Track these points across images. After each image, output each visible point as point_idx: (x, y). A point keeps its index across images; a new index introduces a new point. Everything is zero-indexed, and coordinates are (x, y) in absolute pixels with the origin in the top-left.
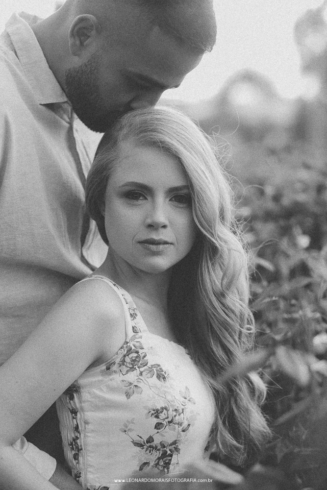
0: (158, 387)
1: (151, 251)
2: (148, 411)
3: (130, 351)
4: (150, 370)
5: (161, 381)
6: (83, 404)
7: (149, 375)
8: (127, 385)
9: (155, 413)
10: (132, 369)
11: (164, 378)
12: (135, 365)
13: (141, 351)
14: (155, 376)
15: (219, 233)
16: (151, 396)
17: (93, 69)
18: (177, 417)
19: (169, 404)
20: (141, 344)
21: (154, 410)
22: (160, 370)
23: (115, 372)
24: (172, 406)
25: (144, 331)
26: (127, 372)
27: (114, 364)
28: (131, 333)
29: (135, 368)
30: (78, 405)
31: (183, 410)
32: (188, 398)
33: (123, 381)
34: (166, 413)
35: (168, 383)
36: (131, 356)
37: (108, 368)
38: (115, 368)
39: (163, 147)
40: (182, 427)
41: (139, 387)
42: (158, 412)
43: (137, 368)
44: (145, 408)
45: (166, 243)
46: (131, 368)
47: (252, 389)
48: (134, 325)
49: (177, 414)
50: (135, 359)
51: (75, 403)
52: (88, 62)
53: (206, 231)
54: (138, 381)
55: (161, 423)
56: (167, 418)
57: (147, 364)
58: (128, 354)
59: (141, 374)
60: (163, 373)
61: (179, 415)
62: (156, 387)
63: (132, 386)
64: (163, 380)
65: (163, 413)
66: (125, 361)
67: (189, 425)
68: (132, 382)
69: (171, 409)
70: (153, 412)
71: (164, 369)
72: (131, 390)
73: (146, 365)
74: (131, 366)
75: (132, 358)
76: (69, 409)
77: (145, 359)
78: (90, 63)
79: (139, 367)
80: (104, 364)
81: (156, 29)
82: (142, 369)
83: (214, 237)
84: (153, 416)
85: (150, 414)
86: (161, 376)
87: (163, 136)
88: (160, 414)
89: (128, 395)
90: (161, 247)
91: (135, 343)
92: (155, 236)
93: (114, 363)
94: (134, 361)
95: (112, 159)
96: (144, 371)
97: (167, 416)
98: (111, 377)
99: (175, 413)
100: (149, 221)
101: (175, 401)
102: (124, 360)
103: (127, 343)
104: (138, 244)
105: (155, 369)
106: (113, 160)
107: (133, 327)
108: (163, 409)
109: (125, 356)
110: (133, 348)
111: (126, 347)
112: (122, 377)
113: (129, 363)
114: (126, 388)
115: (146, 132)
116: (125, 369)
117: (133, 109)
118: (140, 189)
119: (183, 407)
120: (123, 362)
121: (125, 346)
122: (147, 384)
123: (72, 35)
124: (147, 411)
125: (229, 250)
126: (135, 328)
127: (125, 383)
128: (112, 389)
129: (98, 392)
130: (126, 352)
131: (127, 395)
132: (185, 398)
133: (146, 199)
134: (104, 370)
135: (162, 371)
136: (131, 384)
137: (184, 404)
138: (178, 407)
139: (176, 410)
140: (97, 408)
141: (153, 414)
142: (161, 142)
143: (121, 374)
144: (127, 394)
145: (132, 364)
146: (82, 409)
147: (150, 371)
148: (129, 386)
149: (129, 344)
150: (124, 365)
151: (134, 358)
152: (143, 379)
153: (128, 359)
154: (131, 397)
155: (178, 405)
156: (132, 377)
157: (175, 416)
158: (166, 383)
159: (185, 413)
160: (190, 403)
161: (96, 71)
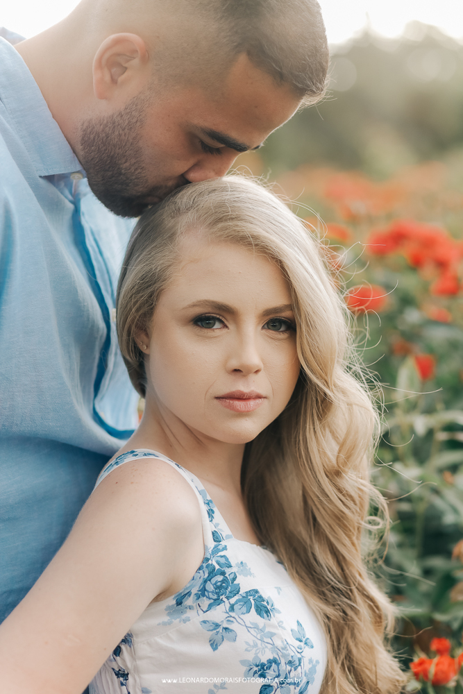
0: (260, 628)
1: (237, 411)
2: (248, 668)
3: (212, 573)
4: (245, 601)
5: (264, 618)
6: (139, 662)
7: (244, 609)
8: (211, 628)
9: (260, 670)
10: (217, 601)
11: (267, 612)
12: (222, 595)
13: (228, 571)
14: (253, 610)
15: (336, 380)
16: (252, 644)
17: (134, 120)
18: (292, 674)
19: (280, 654)
20: (227, 559)
21: (257, 666)
22: (259, 600)
23: (190, 608)
24: (284, 656)
25: (228, 537)
26: (210, 606)
27: (190, 596)
28: (211, 544)
29: (222, 600)
30: (129, 664)
31: (300, 660)
32: (304, 640)
33: (204, 622)
34: (276, 670)
35: (274, 621)
36: (214, 580)
37: (179, 603)
38: (189, 601)
39: (256, 245)
40: (299, 688)
41: (231, 631)
42: (263, 668)
43: (225, 599)
44: (243, 662)
45: (259, 397)
46: (215, 600)
47: (378, 617)
48: (214, 529)
49: (293, 669)
50: (221, 585)
51: (124, 660)
52: (126, 109)
53: (318, 378)
54: (228, 621)
55: (269, 686)
56: (278, 676)
57: (239, 591)
58: (210, 577)
59: (232, 608)
60: (265, 603)
61: (295, 669)
62: (256, 627)
63: (220, 629)
64: (265, 615)
65: (272, 668)
66: (205, 590)
67: (308, 682)
68: (218, 621)
69: (283, 661)
70: (257, 669)
71: (265, 596)
72: (219, 635)
73: (238, 593)
74: (215, 597)
75: (215, 584)
76: (113, 669)
77: (235, 582)
78: (128, 111)
79: (228, 598)
80: (173, 597)
81: (243, 59)
82: (233, 600)
83: (328, 387)
84: (256, 675)
85: (252, 671)
86: (263, 609)
87: (255, 227)
88: (268, 671)
89: (214, 645)
90: (252, 403)
91: (219, 559)
92: (242, 387)
93: (189, 594)
94: (219, 588)
95: (167, 263)
96: (236, 603)
97: (277, 674)
98: (184, 616)
99: (289, 668)
100: (234, 364)
101: (288, 648)
102: (204, 587)
103: (207, 560)
104: (216, 402)
105: (251, 598)
106: (170, 266)
107: (213, 533)
108: (271, 663)
109: (205, 582)
110: (217, 567)
111: (207, 567)
112: (203, 617)
113: (212, 592)
114: (211, 633)
115: (226, 220)
116: (205, 602)
117: (190, 183)
118: (218, 312)
119: (299, 656)
120: (203, 591)
121: (205, 565)
122: (243, 624)
123: (100, 65)
124: (245, 669)
125: (350, 405)
126: (216, 534)
127: (207, 625)
128: (186, 637)
129: (162, 642)
130: (207, 575)
131: (212, 645)
132: (301, 641)
133: (225, 326)
134: (173, 605)
135: (264, 601)
136: (217, 626)
137: (300, 651)
138: (292, 657)
139: (290, 663)
140: (164, 668)
141: (255, 672)
142: (253, 237)
143: (201, 612)
144: (212, 642)
145: (216, 593)
146: (137, 669)
147: (245, 603)
148: (215, 629)
149: (210, 562)
150: (204, 595)
151: (219, 584)
152: (236, 617)
153: (210, 587)
154: (219, 648)
155: (293, 654)
156: (218, 614)
157: (289, 673)
158: (272, 620)
159: (302, 664)
160: (307, 647)
161: (138, 124)
